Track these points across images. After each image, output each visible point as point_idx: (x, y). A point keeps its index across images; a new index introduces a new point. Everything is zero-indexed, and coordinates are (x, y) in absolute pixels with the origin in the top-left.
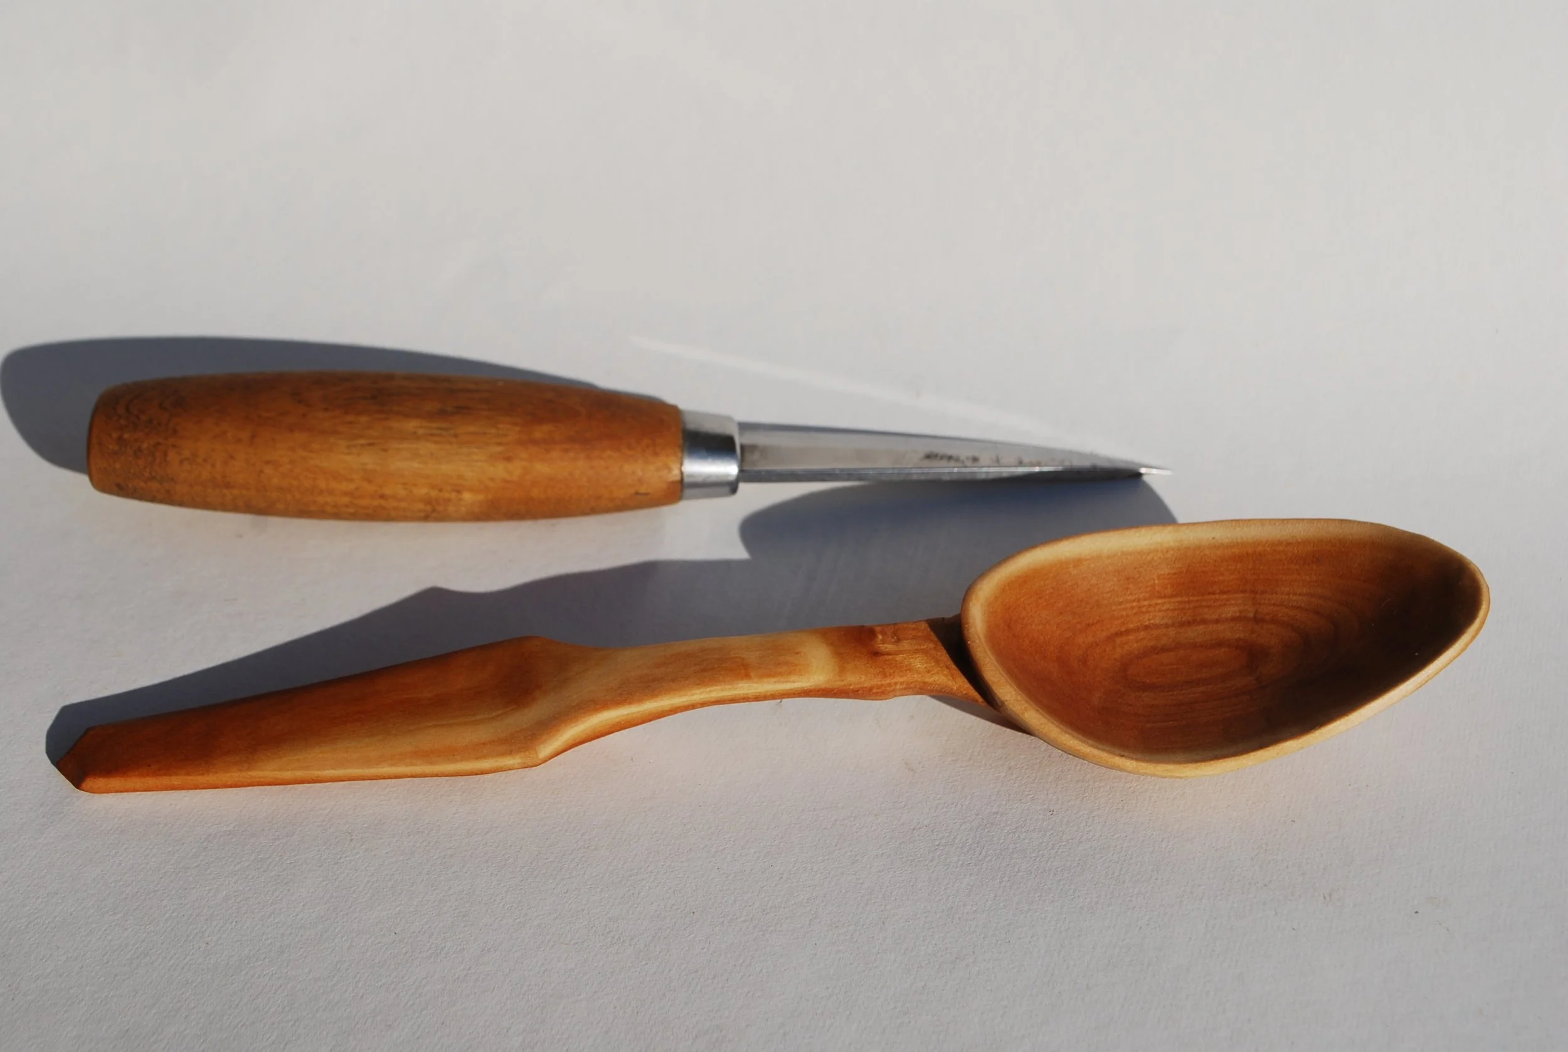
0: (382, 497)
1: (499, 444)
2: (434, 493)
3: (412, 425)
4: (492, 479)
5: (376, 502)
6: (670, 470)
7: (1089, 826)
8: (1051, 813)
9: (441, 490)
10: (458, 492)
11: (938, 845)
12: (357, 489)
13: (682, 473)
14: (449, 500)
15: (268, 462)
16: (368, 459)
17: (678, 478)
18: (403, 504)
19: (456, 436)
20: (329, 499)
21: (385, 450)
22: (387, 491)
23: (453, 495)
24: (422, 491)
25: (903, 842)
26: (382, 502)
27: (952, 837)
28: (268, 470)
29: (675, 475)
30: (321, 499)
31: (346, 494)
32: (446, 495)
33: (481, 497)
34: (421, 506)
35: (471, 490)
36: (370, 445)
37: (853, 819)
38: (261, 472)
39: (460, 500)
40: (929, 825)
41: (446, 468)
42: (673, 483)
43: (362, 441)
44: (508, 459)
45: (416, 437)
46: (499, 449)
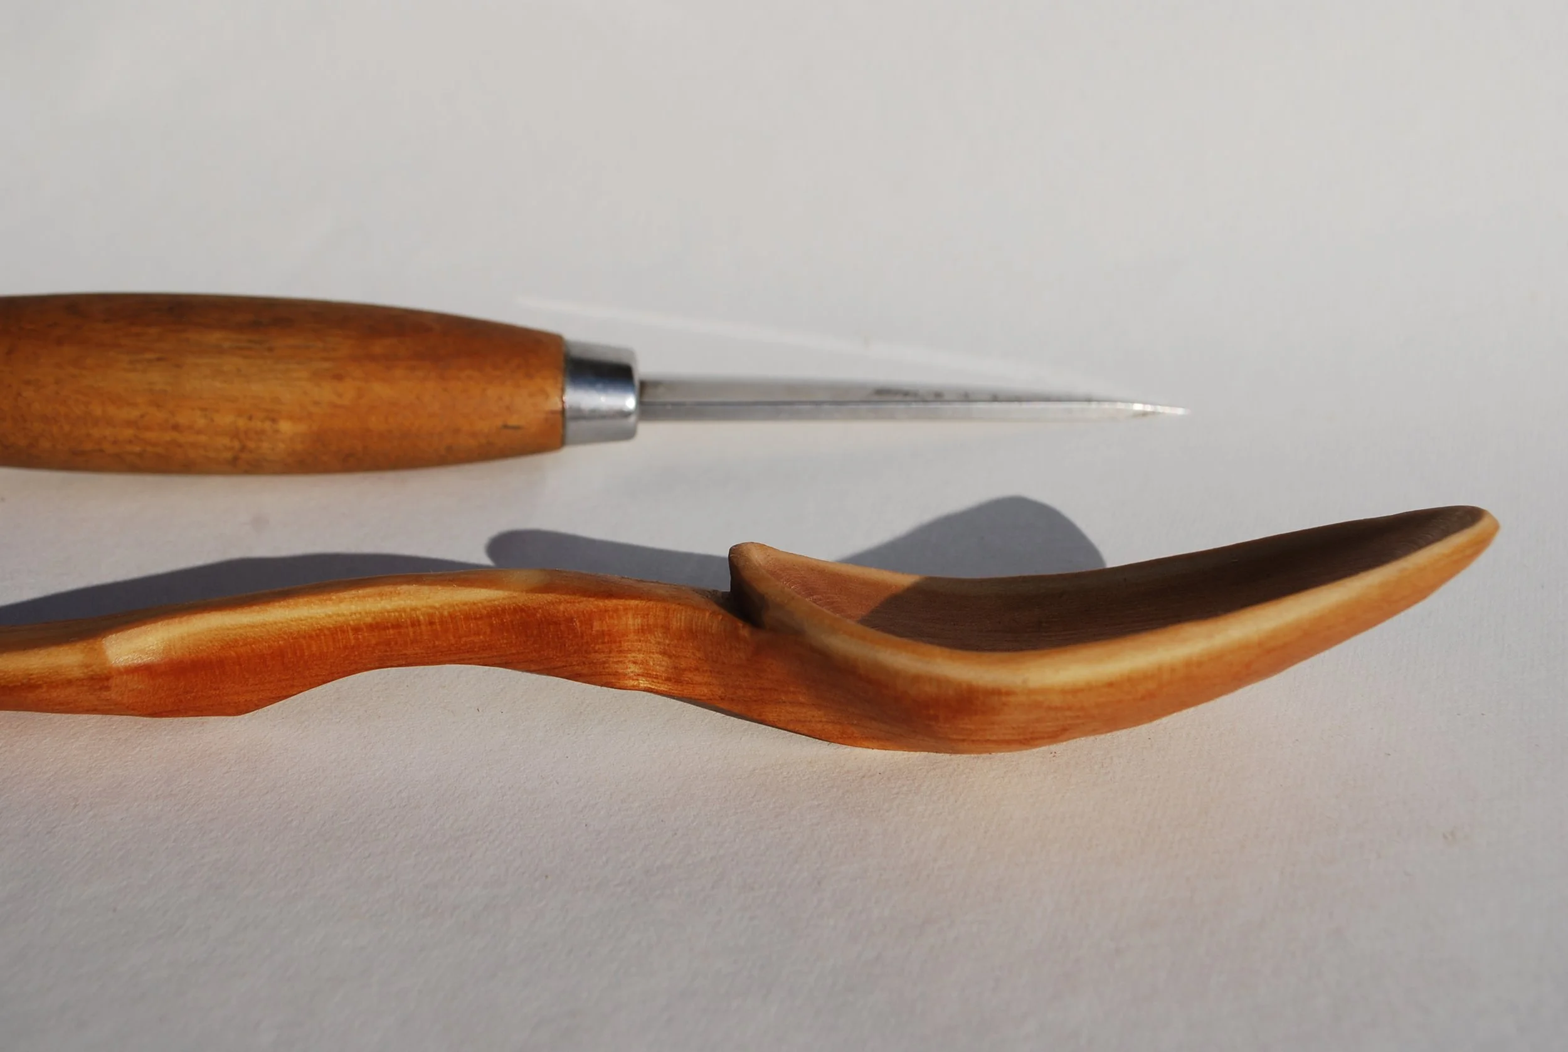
0: (176, 427)
1: (325, 359)
2: (242, 423)
3: (215, 337)
4: (316, 403)
5: (168, 436)
6: (547, 396)
7: (1107, 767)
8: (1053, 754)
9: (250, 418)
10: (274, 420)
11: (898, 793)
12: (142, 416)
13: (563, 402)
14: (262, 432)
15: (28, 383)
16: (158, 378)
17: (559, 406)
18: (203, 439)
19: (270, 349)
20: (108, 432)
21: (178, 366)
22: (182, 419)
23: (267, 425)
24: (226, 419)
25: (847, 791)
26: (175, 435)
27: (916, 785)
28: (28, 393)
29: (554, 404)
30: (96, 432)
31: (130, 423)
32: (257, 424)
33: (302, 428)
34: (226, 441)
35: (291, 418)
36: (159, 359)
37: (778, 767)
38: (19, 394)
39: (277, 431)
40: (884, 772)
41: (256, 388)
42: (553, 412)
43: (148, 356)
44: (339, 377)
45: (220, 351)
46: (326, 365)
